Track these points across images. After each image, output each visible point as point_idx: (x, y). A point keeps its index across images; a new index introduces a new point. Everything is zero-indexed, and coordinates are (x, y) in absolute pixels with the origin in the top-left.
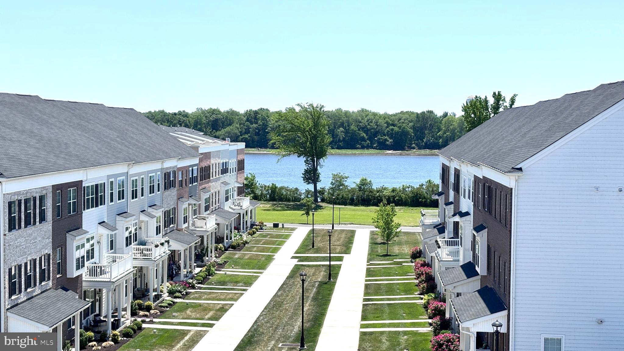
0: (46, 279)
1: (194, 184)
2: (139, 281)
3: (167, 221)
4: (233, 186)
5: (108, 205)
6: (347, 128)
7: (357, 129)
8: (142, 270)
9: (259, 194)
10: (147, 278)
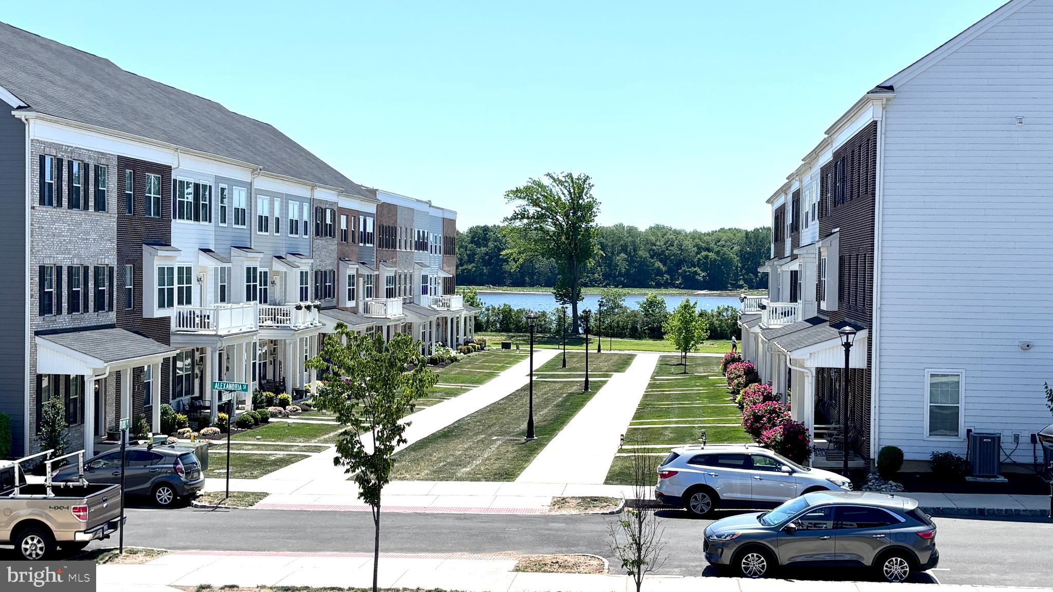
0: (106, 308)
1: (367, 245)
2: (270, 369)
3: (319, 288)
4: (435, 276)
5: (217, 226)
6: (633, 254)
7: (648, 255)
8: (276, 353)
9: (484, 320)
10: (285, 369)
